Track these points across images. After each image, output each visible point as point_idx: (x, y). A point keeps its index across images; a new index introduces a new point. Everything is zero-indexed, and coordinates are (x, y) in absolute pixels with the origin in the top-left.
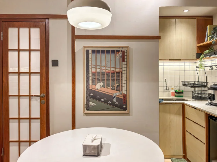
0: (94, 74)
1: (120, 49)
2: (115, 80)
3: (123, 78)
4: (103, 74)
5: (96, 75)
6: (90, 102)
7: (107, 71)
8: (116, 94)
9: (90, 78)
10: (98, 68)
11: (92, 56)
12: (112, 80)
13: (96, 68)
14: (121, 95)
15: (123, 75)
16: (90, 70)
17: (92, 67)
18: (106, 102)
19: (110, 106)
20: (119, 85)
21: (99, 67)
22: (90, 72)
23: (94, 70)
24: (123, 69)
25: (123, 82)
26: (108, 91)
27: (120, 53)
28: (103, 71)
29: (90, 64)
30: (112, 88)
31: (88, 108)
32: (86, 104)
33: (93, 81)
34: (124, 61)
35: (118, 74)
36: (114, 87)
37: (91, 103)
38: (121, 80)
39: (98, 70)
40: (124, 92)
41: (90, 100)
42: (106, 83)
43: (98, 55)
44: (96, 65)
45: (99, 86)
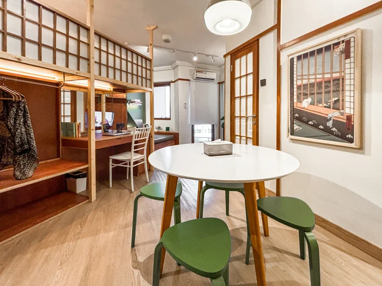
0: (299, 87)
1: (341, 40)
2: (332, 92)
3: (347, 88)
4: (312, 85)
5: (302, 88)
6: (295, 125)
7: (318, 80)
8: (333, 114)
9: (295, 93)
10: (305, 79)
11: (297, 64)
12: (325, 92)
13: (302, 79)
14: (342, 117)
15: (347, 82)
16: (295, 83)
17: (297, 79)
19: (322, 133)
20: (338, 100)
21: (307, 77)
22: (295, 86)
23: (299, 83)
24: (347, 71)
25: (347, 93)
26: (320, 110)
27: (342, 46)
28: (312, 81)
29: (295, 76)
30: (325, 105)
31: (292, 132)
32: (289, 127)
33: (298, 98)
34: (348, 56)
35: (336, 82)
36: (329, 104)
37: (296, 127)
38: (343, 90)
39: (305, 82)
40: (348, 111)
41: (294, 122)
42: (316, 99)
43: (305, 61)
44: (302, 75)
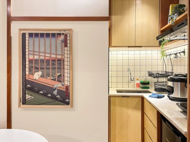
0: (31, 61)
1: (62, 32)
2: (56, 69)
3: (66, 67)
4: (42, 61)
5: (34, 62)
6: (27, 95)
7: (46, 58)
8: (58, 85)
9: (27, 66)
10: (36, 55)
11: (29, 40)
12: (52, 68)
13: (34, 55)
14: (63, 87)
15: (66, 63)
16: (27, 56)
17: (29, 54)
18: (45, 95)
19: (50, 100)
20: (61, 75)
21: (38, 54)
22: (27, 60)
23: (31, 57)
24: (66, 56)
25: (66, 71)
26: (48, 82)
27: (62, 37)
28: (42, 58)
29: (27, 50)
30: (52, 78)
31: (24, 101)
32: (21, 97)
33: (30, 70)
34: (66, 46)
35: (59, 62)
36: (55, 77)
37: (28, 97)
38: (63, 68)
39: (36, 57)
40: (66, 83)
41: (26, 92)
42: (45, 73)
43: (37, 40)
44: (34, 51)
45: (37, 76)
